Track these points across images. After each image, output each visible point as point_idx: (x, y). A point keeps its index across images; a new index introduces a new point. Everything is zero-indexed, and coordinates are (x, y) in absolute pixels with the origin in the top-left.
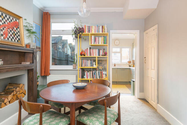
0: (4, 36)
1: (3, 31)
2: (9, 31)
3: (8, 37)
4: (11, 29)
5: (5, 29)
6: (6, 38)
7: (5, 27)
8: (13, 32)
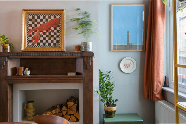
0: (33, 41)
1: (33, 36)
2: (41, 34)
3: (39, 41)
4: (44, 31)
5: (35, 33)
6: (35, 44)
7: (36, 31)
8: (47, 34)
